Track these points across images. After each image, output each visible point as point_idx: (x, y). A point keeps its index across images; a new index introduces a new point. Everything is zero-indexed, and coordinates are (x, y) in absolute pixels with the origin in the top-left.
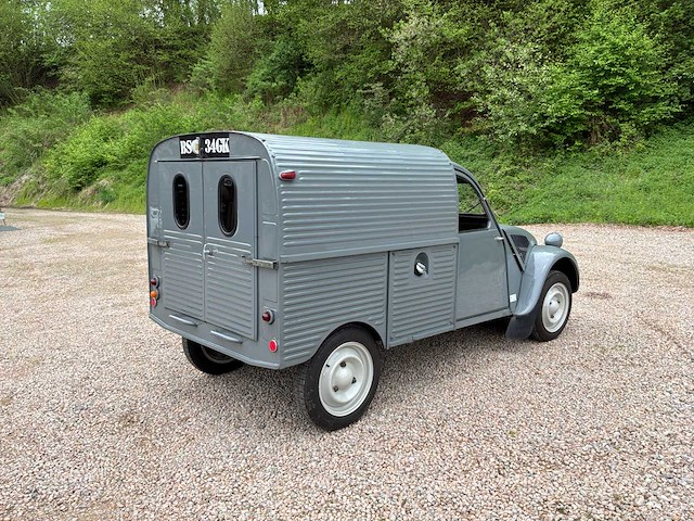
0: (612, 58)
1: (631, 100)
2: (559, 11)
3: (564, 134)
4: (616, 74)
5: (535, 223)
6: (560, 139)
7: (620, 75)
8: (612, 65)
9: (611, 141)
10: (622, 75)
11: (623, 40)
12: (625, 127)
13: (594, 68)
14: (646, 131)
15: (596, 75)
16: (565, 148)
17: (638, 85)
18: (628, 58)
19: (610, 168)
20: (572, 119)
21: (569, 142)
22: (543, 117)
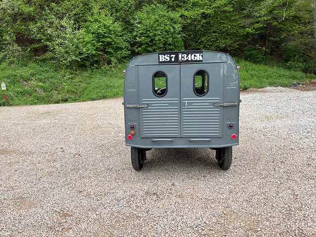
0: (105, 30)
1: (112, 48)
2: (78, 7)
3: (89, 61)
4: (107, 37)
5: (100, 99)
6: (88, 64)
7: (108, 37)
8: (104, 33)
9: (108, 64)
10: (109, 37)
11: (108, 23)
12: (112, 59)
13: (98, 34)
14: (119, 61)
15: (99, 37)
16: (91, 67)
17: (115, 42)
18: (111, 31)
19: (111, 76)
20: (93, 55)
21: (92, 65)
22: (80, 54)
